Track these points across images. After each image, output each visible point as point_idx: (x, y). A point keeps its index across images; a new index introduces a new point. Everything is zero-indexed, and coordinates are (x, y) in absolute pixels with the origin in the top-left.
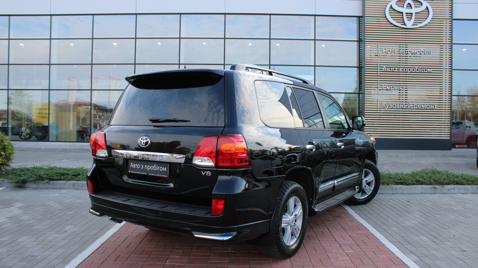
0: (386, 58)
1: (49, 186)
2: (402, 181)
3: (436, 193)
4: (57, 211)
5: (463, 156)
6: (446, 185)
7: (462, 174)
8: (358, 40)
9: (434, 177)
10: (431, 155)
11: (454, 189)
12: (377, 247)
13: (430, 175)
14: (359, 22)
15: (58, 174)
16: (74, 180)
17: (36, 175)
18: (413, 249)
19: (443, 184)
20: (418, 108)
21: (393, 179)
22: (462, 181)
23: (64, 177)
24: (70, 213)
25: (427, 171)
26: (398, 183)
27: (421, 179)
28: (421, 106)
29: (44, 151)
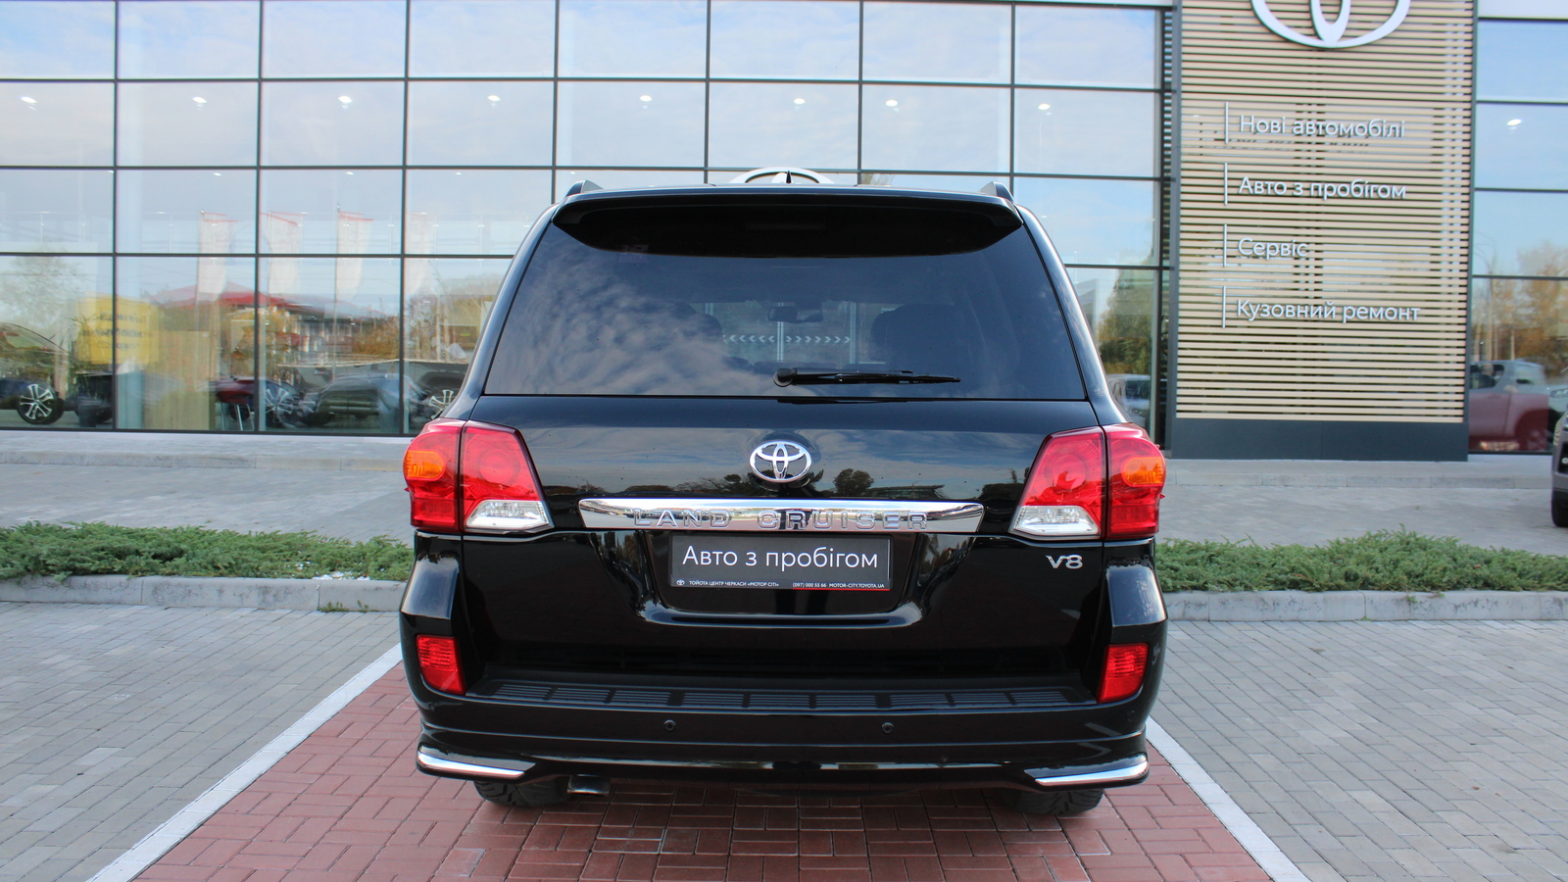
0: (1254, 149)
1: (72, 595)
2: (1298, 577)
3: (1412, 618)
4: (74, 689)
5: (1506, 480)
6: (1449, 589)
7: (1503, 550)
8: (1158, 87)
9: (1406, 564)
10: (1401, 479)
11: (1476, 603)
12: (1199, 835)
13: (1395, 557)
14: (1164, 25)
15: (102, 554)
16: (157, 574)
17: (23, 556)
18: (1325, 842)
19: (1440, 587)
20: (1356, 320)
21: (1267, 571)
22: (1505, 577)
23: (125, 563)
24: (116, 698)
25: (1383, 539)
26: (1283, 583)
27: (1363, 571)
28: (1366, 312)
29: (93, 464)
